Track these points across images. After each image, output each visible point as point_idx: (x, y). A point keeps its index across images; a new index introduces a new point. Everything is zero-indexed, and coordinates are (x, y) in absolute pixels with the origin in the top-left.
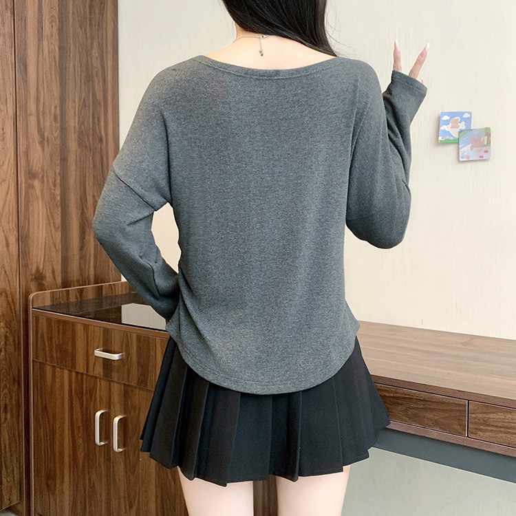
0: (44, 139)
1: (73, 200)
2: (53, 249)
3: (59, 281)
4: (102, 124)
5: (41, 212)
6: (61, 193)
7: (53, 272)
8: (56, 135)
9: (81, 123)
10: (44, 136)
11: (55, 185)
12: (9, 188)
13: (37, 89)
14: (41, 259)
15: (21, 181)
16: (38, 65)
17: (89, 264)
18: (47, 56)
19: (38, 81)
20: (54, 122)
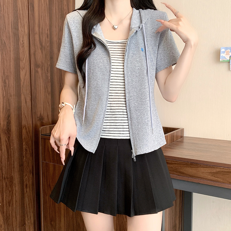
0: (42, 47)
1: (56, 79)
2: (47, 104)
3: (50, 120)
5: (41, 85)
6: (51, 75)
7: (48, 116)
8: (48, 45)
9: (59, 39)
10: (42, 45)
11: (48, 71)
12: (26, 72)
13: (39, 20)
14: (42, 109)
15: (32, 69)
16: (39, 7)
18: (43, 3)
19: (39, 16)
20: (47, 38)
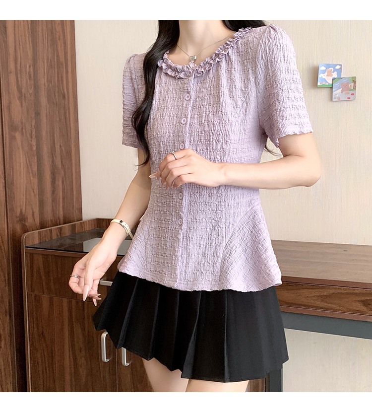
0: (22, 96)
1: (45, 149)
2: (32, 194)
3: (38, 221)
4: (65, 82)
5: (22, 161)
6: (36, 144)
7: (33, 215)
8: (31, 92)
9: (49, 81)
10: (22, 92)
11: (31, 137)
13: (15, 49)
14: (23, 203)
15: (6, 133)
17: (59, 205)
19: (15, 42)
20: (29, 81)
